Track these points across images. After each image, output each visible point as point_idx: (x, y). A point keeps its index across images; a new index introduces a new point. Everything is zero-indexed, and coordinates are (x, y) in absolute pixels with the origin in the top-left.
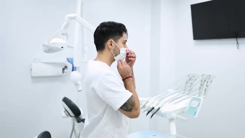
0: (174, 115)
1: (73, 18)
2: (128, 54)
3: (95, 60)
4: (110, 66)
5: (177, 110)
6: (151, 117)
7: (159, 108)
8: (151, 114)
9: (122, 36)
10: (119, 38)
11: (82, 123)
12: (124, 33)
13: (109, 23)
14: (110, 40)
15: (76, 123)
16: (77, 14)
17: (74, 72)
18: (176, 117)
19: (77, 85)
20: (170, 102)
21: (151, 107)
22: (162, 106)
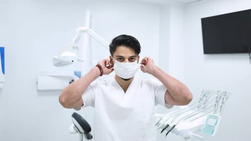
0: (191, 134)
7: (174, 126)
8: (165, 131)
15: (85, 140)
18: (193, 135)
20: (185, 119)
21: (166, 124)
22: (178, 123)
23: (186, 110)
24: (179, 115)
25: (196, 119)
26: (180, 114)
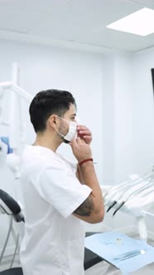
0: (144, 212)
1: (9, 87)
2: (78, 131)
3: (33, 145)
4: (55, 152)
5: (147, 205)
6: (114, 214)
7: (123, 203)
8: (113, 210)
9: (68, 108)
10: (64, 112)
11: (22, 222)
12: (71, 104)
13: (50, 91)
14: (53, 116)
15: (15, 223)
16: (13, 82)
17: (10, 155)
18: (146, 214)
19: (14, 171)
20: (137, 194)
21: (113, 200)
22: (127, 200)
23: (138, 181)
24: (129, 187)
25: (150, 193)
26: (132, 186)
